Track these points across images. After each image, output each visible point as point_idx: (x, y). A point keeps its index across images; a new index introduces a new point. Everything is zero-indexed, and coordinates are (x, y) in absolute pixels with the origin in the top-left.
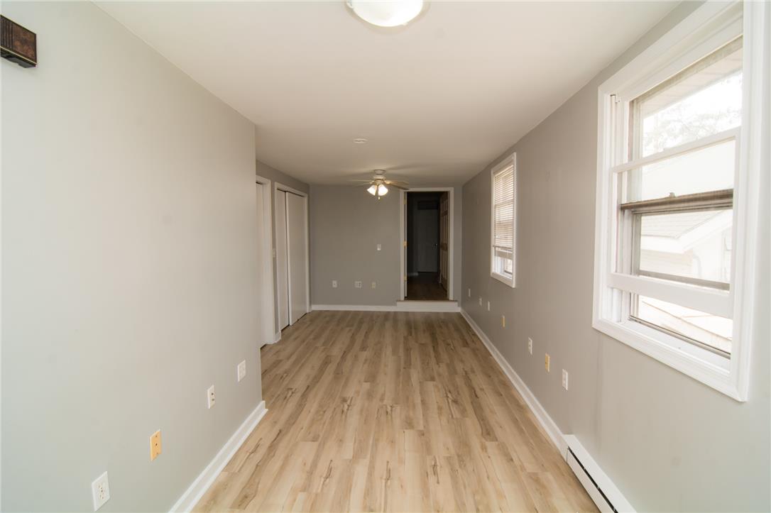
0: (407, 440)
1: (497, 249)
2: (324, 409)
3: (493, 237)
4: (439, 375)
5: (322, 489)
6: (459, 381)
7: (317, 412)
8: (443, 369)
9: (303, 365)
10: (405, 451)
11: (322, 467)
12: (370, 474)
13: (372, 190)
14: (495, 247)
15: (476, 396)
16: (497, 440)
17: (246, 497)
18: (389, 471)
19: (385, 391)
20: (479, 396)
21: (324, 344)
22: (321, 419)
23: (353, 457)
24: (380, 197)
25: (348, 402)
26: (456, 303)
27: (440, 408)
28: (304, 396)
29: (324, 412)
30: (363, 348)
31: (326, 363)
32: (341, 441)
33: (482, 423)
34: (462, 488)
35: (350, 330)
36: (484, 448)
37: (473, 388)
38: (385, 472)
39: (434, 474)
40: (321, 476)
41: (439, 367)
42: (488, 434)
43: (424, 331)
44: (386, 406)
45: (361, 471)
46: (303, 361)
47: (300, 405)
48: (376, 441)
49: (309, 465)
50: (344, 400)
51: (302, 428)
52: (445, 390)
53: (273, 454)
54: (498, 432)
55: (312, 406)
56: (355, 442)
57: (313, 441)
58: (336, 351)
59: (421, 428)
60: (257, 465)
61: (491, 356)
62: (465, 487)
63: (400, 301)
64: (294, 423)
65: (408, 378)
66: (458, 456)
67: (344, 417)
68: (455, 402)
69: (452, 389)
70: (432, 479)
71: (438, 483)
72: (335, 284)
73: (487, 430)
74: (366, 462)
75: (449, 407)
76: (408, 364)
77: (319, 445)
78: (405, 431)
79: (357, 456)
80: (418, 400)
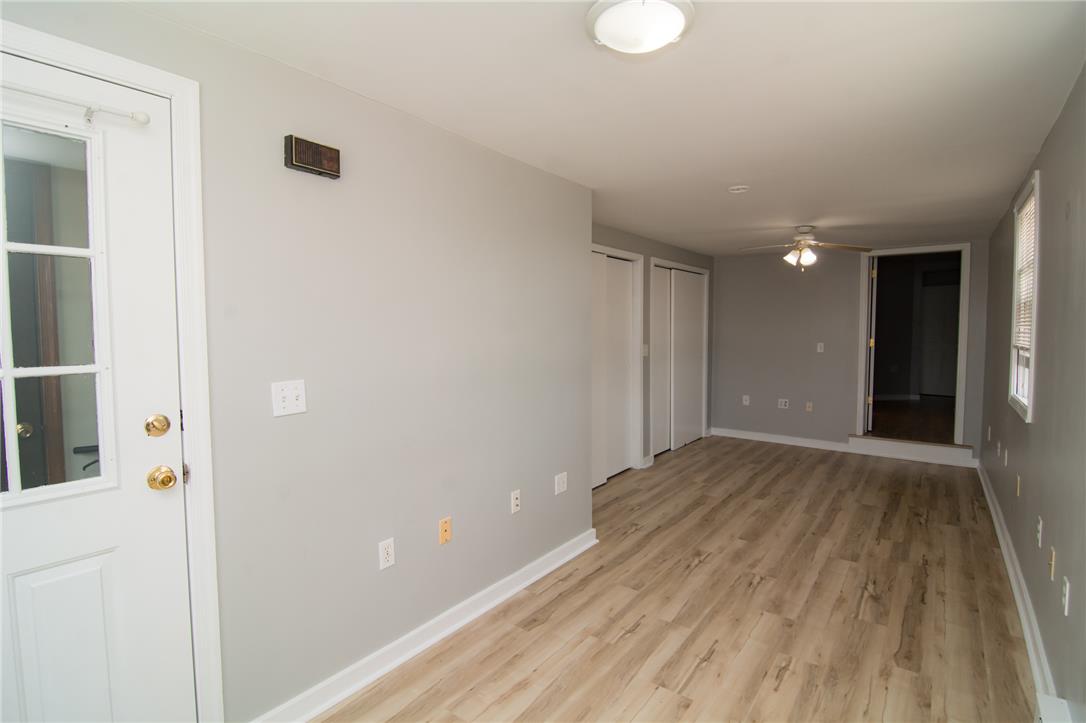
0: (759, 628)
1: (1021, 352)
2: (666, 558)
3: (1015, 329)
4: (871, 555)
5: (617, 642)
6: (904, 571)
7: (656, 559)
8: (884, 549)
9: (664, 501)
10: (749, 636)
11: (629, 620)
12: (684, 647)
13: (791, 259)
14: (1018, 349)
15: (923, 600)
16: (918, 670)
17: (535, 620)
18: (711, 652)
19: (763, 557)
20: (926, 601)
21: (705, 481)
22: (655, 568)
23: (673, 621)
24: (806, 268)
25: (702, 558)
26: (971, 451)
27: (841, 601)
28: (649, 537)
29: (664, 561)
30: (761, 495)
31: (697, 504)
32: (668, 599)
33: (906, 639)
34: (811, 709)
35: (754, 468)
36: (885, 673)
37: (924, 588)
38: (706, 652)
39: (777, 677)
40: (623, 628)
41: (879, 544)
42: (908, 657)
43: (882, 488)
44: (754, 575)
45: (673, 641)
46: (667, 497)
47: (638, 546)
48: (715, 612)
49: (615, 612)
50: (698, 554)
51: (627, 571)
52: (868, 577)
53: (582, 588)
54: (930, 663)
55: (653, 550)
56: (685, 605)
57: (634, 589)
58: (718, 493)
59: (793, 616)
60: (560, 594)
62: (816, 710)
63: (855, 436)
64: (620, 563)
65: (813, 548)
66: (832, 670)
67: (687, 573)
68: (875, 598)
69: (881, 579)
70: (769, 683)
71: (777, 689)
72: (746, 401)
73: (910, 652)
74: (686, 632)
75: (861, 602)
76: (824, 529)
77: (638, 596)
78: (765, 613)
79: (678, 622)
80: (810, 579)
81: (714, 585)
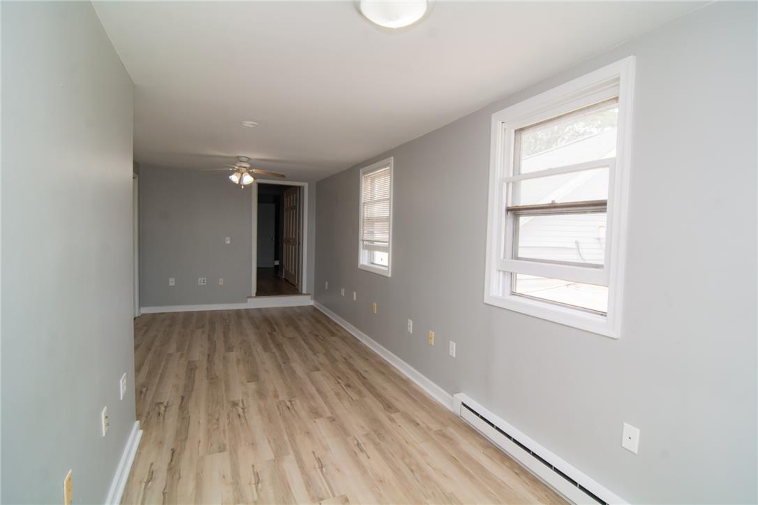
0: (321, 428)
1: (365, 242)
2: (216, 417)
3: (361, 231)
4: (322, 364)
5: (258, 495)
6: (343, 367)
7: (209, 422)
8: (322, 359)
10: (325, 438)
11: (246, 475)
12: (302, 467)
13: (235, 178)
14: (363, 241)
16: (399, 411)
18: (319, 460)
19: (274, 387)
20: (365, 378)
21: (178, 350)
22: (218, 427)
23: (275, 457)
25: (241, 405)
26: (309, 297)
27: (337, 394)
28: (183, 407)
29: (218, 420)
30: (229, 349)
31: (191, 369)
32: (253, 444)
33: (380, 400)
34: (391, 456)
35: (203, 332)
36: (392, 420)
37: (358, 371)
38: (316, 462)
39: (362, 451)
40: (250, 484)
41: (318, 357)
42: (389, 407)
43: (287, 325)
44: (284, 402)
45: (290, 466)
46: (160, 371)
47: (183, 418)
48: (291, 436)
49: (228, 473)
50: (235, 404)
51: (200, 442)
52: (334, 377)
53: (177, 476)
54: (397, 404)
55: (199, 417)
56: (270, 442)
57: (220, 452)
58: (198, 354)
59: (329, 414)
60: (164, 493)
61: (360, 341)
62: (393, 456)
63: (251, 297)
64: (186, 438)
65: (293, 372)
66: (375, 431)
67: (243, 421)
68: (348, 386)
69: (340, 375)
70: (362, 457)
71: (369, 458)
72: (172, 282)
73: (387, 405)
74: (292, 456)
75: (344, 390)
76: (286, 359)
77: (231, 454)
78: (315, 420)
79: (279, 455)
80: (314, 391)
81: (269, 419)
